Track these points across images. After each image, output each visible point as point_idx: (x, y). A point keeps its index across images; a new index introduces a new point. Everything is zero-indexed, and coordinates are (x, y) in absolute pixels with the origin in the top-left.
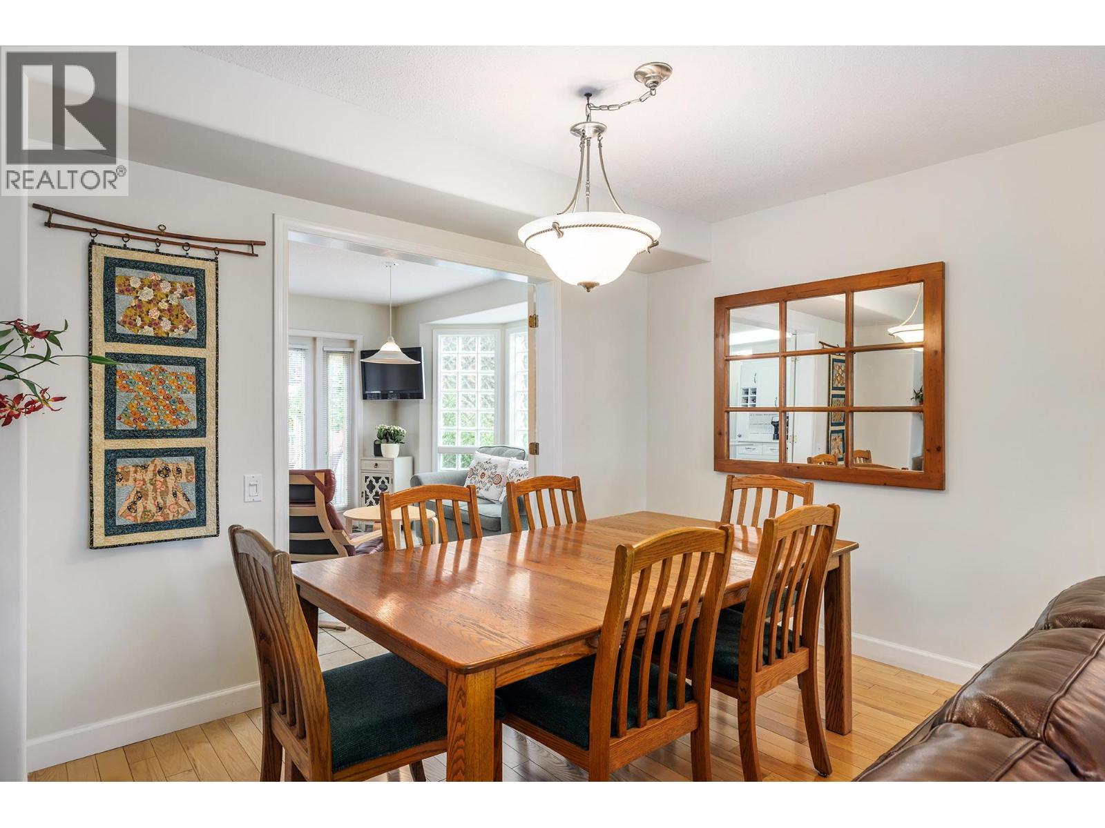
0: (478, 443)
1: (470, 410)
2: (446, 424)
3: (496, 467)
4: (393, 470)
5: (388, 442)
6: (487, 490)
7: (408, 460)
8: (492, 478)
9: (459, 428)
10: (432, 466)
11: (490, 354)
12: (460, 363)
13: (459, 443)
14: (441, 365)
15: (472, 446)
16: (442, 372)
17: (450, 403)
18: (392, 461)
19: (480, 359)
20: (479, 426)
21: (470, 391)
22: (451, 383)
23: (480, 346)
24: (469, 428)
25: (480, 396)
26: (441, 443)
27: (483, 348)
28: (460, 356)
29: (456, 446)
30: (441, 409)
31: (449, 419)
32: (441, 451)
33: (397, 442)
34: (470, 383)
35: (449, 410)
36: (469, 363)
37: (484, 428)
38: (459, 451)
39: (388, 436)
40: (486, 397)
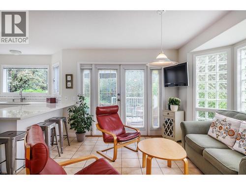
0: (217, 108)
1: (212, 91)
2: (200, 97)
3: (230, 125)
4: (174, 117)
5: (173, 104)
6: (224, 138)
7: (182, 112)
8: (227, 131)
9: (207, 99)
10: (193, 117)
11: (224, 62)
12: (207, 69)
13: (207, 106)
14: (197, 71)
15: (214, 108)
16: (198, 73)
17: (202, 87)
18: (174, 113)
19: (218, 66)
20: (218, 99)
21: (212, 82)
22: (202, 78)
23: (218, 59)
24: (212, 100)
25: (218, 84)
26: (197, 106)
27: (220, 60)
28: (207, 66)
29: (205, 108)
30: (198, 90)
31: (202, 95)
32: (197, 109)
33: (177, 105)
34: (213, 77)
35: (201, 91)
36: (212, 68)
37: (220, 99)
38: (207, 110)
39: (173, 102)
40: (221, 84)
